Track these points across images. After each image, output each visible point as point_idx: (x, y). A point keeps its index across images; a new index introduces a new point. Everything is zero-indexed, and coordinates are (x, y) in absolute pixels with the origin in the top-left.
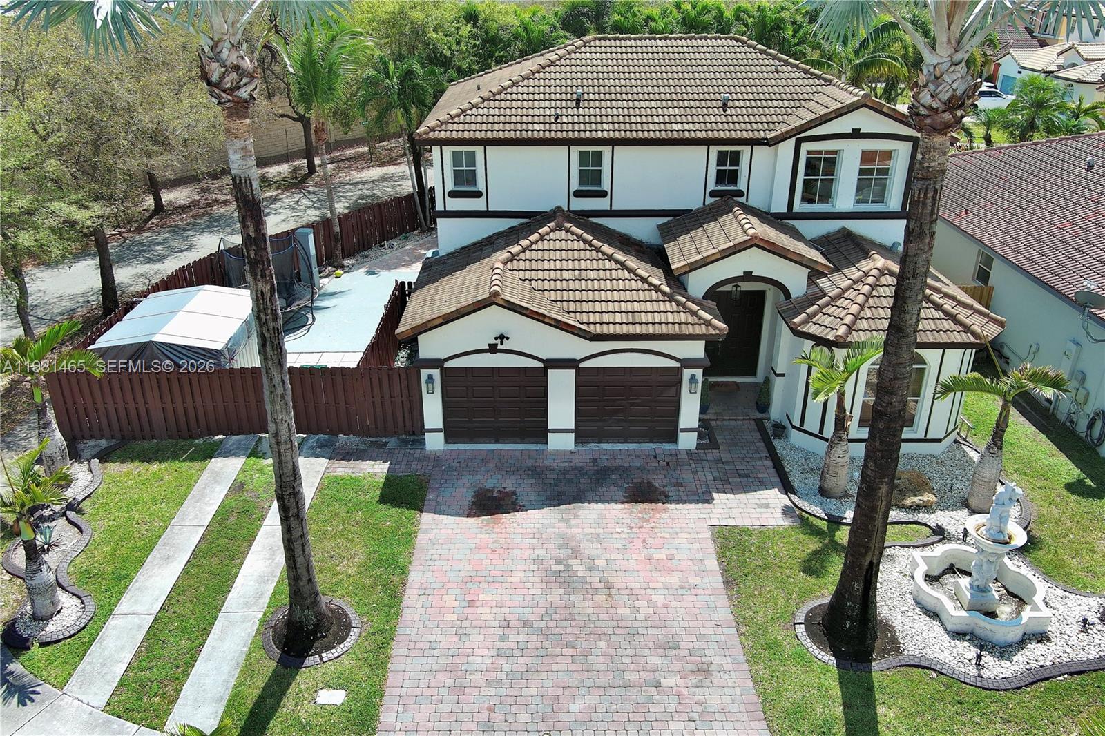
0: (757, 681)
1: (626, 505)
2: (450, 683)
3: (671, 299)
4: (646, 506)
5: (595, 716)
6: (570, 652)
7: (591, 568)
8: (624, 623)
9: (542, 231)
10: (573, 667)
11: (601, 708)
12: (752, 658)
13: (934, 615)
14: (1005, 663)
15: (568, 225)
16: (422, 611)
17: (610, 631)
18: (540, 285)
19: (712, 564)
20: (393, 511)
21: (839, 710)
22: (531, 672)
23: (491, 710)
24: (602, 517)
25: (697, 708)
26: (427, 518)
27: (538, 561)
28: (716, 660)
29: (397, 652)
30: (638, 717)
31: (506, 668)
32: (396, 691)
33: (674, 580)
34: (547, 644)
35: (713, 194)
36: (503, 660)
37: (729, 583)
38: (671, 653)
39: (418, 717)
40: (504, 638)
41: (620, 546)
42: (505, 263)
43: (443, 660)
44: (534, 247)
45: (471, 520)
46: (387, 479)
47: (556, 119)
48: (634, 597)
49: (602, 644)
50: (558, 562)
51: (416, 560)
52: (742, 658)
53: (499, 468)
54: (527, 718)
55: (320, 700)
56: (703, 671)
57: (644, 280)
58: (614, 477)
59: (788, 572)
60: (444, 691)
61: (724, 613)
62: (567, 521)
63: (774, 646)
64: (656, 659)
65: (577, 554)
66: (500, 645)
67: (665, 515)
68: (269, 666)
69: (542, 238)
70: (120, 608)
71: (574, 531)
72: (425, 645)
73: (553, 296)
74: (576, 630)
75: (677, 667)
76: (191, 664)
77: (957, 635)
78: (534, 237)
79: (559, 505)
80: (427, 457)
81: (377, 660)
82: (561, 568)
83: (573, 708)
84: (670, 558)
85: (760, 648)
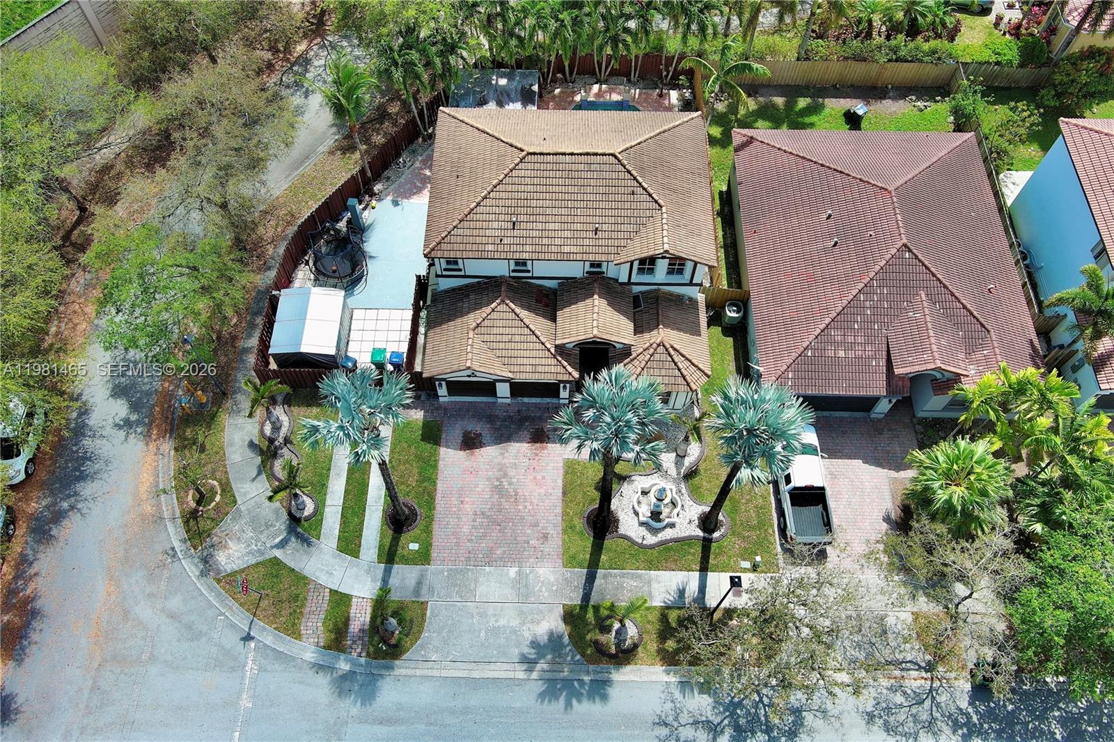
0: (564, 541)
1: (530, 445)
2: (455, 541)
3: (555, 357)
4: (538, 445)
5: (505, 556)
6: (498, 527)
7: (510, 484)
8: (520, 514)
9: (495, 304)
10: (499, 534)
11: (507, 552)
12: (564, 531)
13: (637, 514)
14: (654, 538)
15: (508, 302)
16: (443, 506)
17: (514, 517)
18: (492, 345)
19: (560, 483)
20: (429, 446)
21: (588, 556)
22: (484, 535)
23: (469, 553)
24: (519, 452)
25: (540, 553)
26: (443, 450)
27: (489, 479)
28: (551, 532)
29: (435, 526)
30: (519, 556)
31: (475, 534)
32: (436, 544)
33: (542, 491)
34: (490, 524)
35: (587, 273)
36: (474, 531)
37: (564, 493)
38: (535, 528)
39: (445, 555)
40: (474, 521)
41: (524, 471)
42: (474, 330)
43: (452, 530)
44: (489, 317)
45: (462, 453)
46: (424, 424)
47: (501, 241)
48: (525, 500)
49: (511, 524)
50: (497, 480)
51: (440, 476)
52: (561, 532)
53: (474, 416)
54: (481, 556)
55: (410, 548)
56: (545, 537)
57: (543, 344)
58: (527, 424)
59: (588, 489)
60: (453, 544)
61: (559, 509)
62: (502, 454)
63: (572, 527)
64: (529, 531)
65: (505, 475)
66: (472, 523)
67: (546, 451)
68: (390, 533)
69: (493, 310)
70: (328, 502)
71: (506, 461)
72: (445, 523)
73: (498, 353)
74: (501, 517)
75: (536, 535)
76: (361, 530)
77: (642, 524)
78: (488, 310)
79: (500, 443)
80: (439, 408)
81: (428, 530)
82: (498, 483)
83: (497, 552)
84: (543, 478)
85: (568, 528)
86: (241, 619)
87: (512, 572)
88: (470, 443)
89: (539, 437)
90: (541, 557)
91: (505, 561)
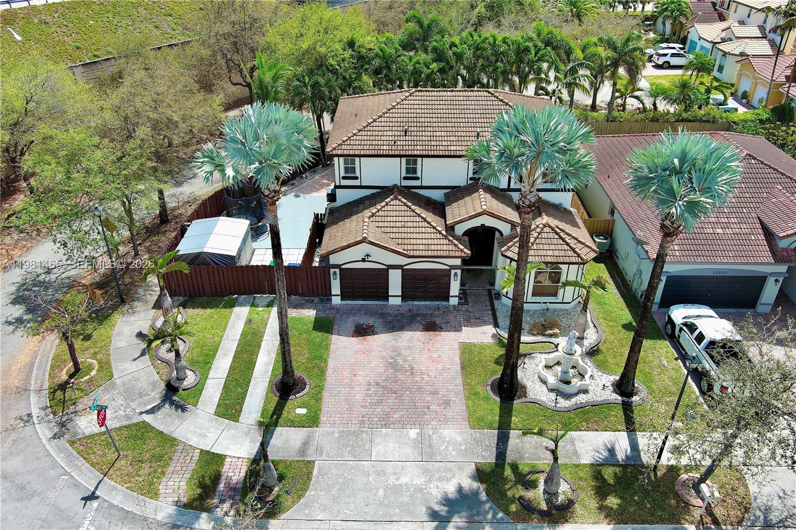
0: (467, 407)
1: (423, 332)
2: (346, 406)
3: (446, 238)
4: (432, 333)
5: (403, 419)
6: (395, 395)
7: (405, 361)
8: (417, 384)
9: (389, 199)
10: (396, 401)
11: (405, 416)
12: (468, 398)
13: (544, 382)
14: (567, 402)
15: (400, 197)
16: (334, 378)
17: (411, 387)
18: (386, 230)
19: (457, 360)
20: (320, 334)
21: (497, 418)
22: (379, 403)
23: (363, 417)
24: (412, 338)
25: (443, 417)
26: (334, 338)
27: (383, 358)
28: (453, 399)
29: (325, 394)
30: (420, 419)
31: (369, 401)
32: (327, 409)
33: (440, 367)
34: (386, 392)
35: (471, 179)
36: (368, 398)
37: (463, 368)
38: (435, 396)
39: (335, 419)
40: (368, 390)
41: (418, 351)
42: (369, 218)
43: (344, 398)
44: (383, 209)
45: (354, 339)
46: (316, 318)
47: (395, 143)
48: (422, 373)
49: (408, 392)
50: (392, 358)
51: (331, 356)
52: (464, 398)
53: (366, 313)
54: (377, 419)
55: (297, 412)
56: (447, 403)
57: (434, 228)
58: (418, 318)
59: (489, 364)
60: (345, 409)
61: (459, 381)
62: (396, 340)
63: (476, 394)
64: (429, 398)
65: (400, 354)
66: (366, 392)
67: (439, 337)
68: (276, 399)
69: (387, 204)
70: (211, 375)
71: (399, 344)
72: (336, 392)
73: (392, 235)
74: (397, 387)
75: (437, 401)
76: (244, 398)
77: (551, 390)
78: (383, 204)
79: (393, 332)
80: (332, 308)
81: (317, 397)
82: (392, 361)
83: (394, 416)
84: (439, 357)
85: (471, 395)
86: (88, 479)
87: (413, 433)
88: (362, 331)
89: (431, 327)
90: (445, 421)
91: (403, 424)
